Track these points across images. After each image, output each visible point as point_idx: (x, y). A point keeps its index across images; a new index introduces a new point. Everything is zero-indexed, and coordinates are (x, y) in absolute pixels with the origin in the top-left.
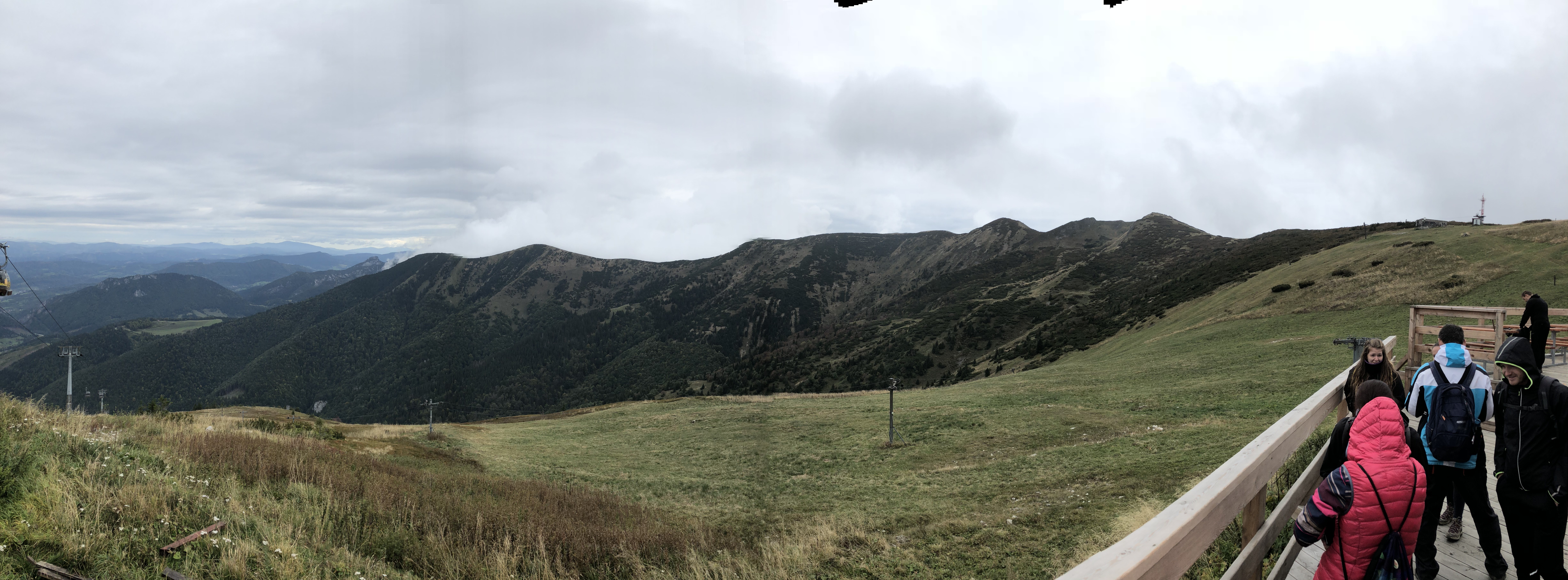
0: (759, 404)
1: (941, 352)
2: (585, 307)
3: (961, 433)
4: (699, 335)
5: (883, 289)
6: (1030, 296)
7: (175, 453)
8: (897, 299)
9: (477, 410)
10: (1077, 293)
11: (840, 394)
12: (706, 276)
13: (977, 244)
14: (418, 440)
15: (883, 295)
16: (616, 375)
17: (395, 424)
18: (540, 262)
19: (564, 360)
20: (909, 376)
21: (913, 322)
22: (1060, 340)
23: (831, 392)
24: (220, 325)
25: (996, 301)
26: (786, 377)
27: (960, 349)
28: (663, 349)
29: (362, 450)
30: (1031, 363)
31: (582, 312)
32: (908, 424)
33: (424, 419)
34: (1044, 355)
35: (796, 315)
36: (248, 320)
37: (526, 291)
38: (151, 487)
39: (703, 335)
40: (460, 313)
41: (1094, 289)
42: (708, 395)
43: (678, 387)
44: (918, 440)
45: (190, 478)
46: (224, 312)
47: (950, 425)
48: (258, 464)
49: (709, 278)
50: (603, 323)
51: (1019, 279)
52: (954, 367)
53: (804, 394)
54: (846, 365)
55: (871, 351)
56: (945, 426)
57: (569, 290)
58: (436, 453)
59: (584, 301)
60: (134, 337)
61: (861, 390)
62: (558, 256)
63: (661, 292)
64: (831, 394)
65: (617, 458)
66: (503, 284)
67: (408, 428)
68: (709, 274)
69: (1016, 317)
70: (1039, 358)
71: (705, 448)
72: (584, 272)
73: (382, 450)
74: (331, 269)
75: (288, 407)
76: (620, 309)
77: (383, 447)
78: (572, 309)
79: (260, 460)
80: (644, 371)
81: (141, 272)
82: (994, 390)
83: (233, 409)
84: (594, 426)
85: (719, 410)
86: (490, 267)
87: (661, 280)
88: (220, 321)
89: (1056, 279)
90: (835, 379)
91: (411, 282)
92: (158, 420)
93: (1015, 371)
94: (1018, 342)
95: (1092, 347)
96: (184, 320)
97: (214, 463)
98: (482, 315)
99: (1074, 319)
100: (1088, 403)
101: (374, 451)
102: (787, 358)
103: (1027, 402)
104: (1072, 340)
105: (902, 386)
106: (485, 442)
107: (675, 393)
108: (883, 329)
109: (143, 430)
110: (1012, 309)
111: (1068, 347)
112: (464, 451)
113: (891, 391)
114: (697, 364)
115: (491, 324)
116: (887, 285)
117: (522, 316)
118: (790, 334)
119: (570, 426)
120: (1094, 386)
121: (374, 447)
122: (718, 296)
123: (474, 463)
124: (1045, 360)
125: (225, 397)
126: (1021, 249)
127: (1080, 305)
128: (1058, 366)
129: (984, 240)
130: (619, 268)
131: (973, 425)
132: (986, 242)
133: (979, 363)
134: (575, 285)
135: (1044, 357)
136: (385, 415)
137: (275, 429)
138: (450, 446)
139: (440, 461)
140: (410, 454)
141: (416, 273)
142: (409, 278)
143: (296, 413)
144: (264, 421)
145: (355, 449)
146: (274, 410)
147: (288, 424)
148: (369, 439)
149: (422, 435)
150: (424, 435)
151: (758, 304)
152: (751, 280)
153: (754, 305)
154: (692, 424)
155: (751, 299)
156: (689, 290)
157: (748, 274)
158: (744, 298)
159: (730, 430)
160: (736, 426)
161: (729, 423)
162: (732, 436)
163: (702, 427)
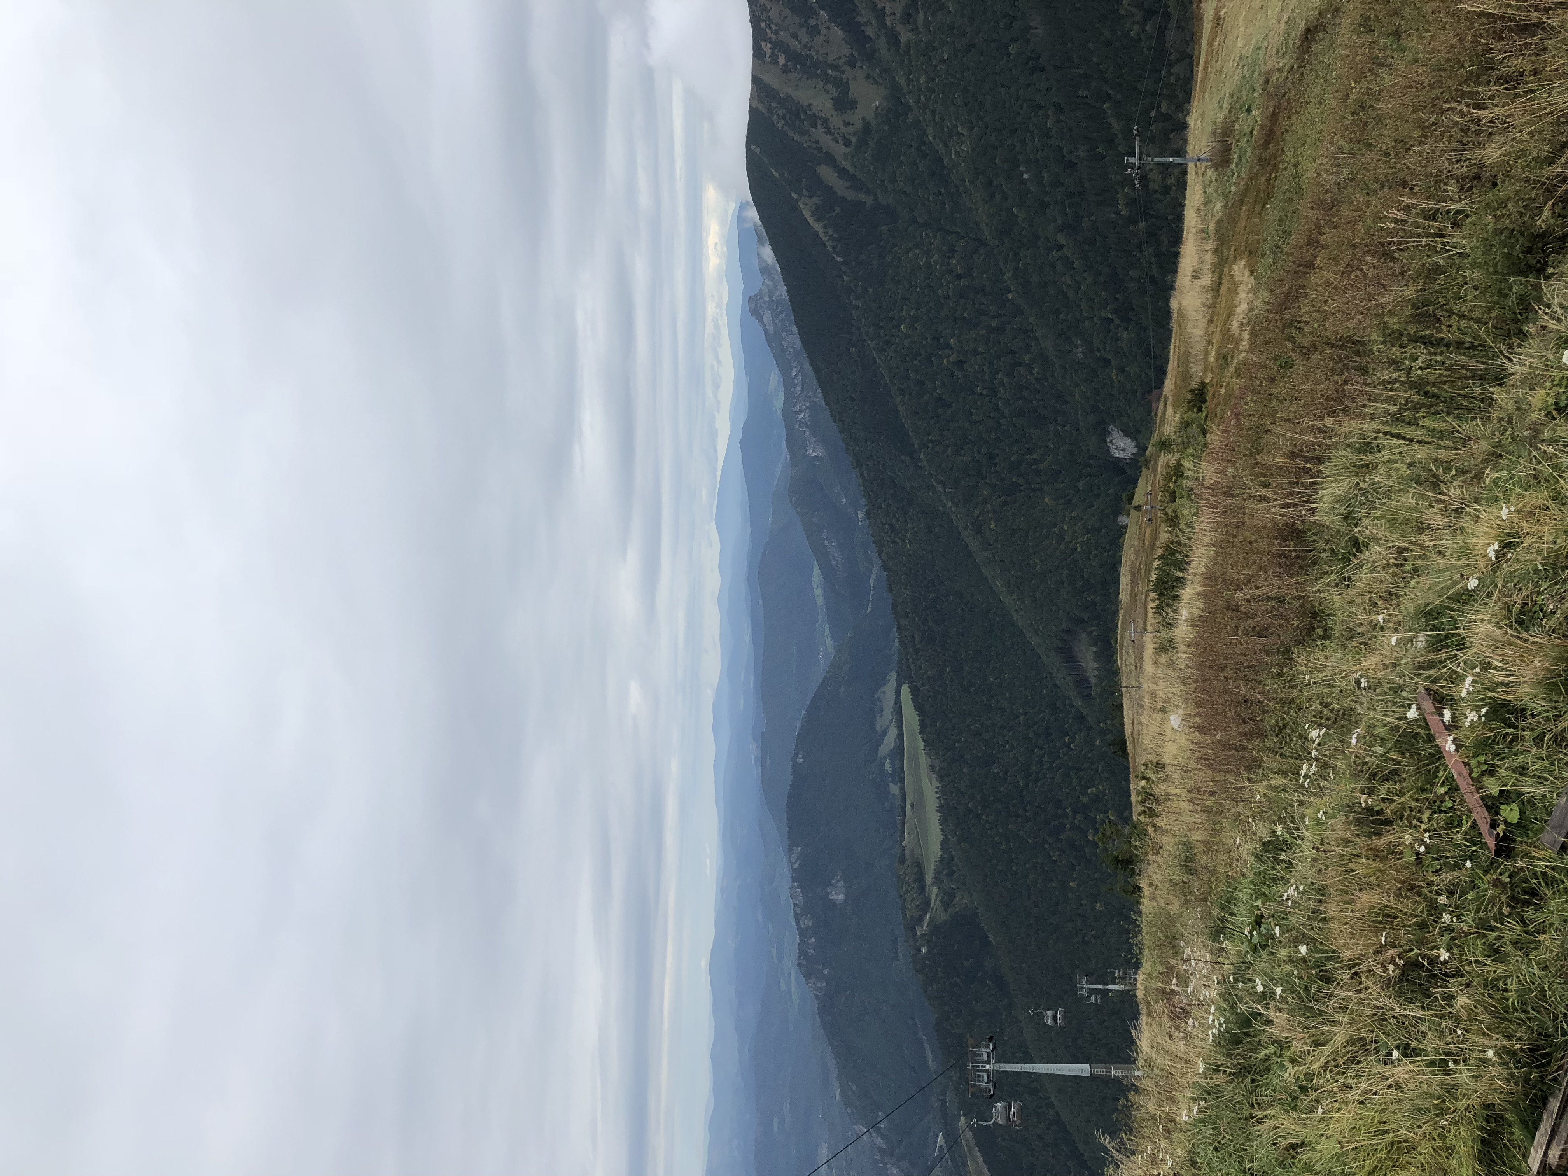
7: (1240, 807)
9: (1162, 32)
14: (1226, 196)
17: (1177, 255)
24: (914, 691)
29: (1238, 340)
33: (1171, 181)
36: (903, 622)
38: (1333, 878)
40: (903, 83)
45: (1306, 776)
46: (884, 681)
48: (1269, 599)
58: (1266, 145)
60: (946, 905)
67: (1191, 219)
73: (1242, 288)
74: (780, 414)
75: (1123, 520)
77: (1235, 284)
79: (1257, 592)
81: (784, 884)
83: (1125, 660)
88: (905, 690)
91: (818, 214)
92: (1158, 849)
96: (902, 781)
97: (1266, 712)
98: (908, 17)
101: (1243, 307)
109: (1183, 889)
112: (1271, 63)
121: (1232, 308)
125: (1093, 680)
136: (1153, 280)
137: (1180, 552)
138: (1250, 106)
139: (1287, 131)
140: (1260, 214)
141: (797, 200)
142: (809, 219)
143: (1136, 501)
144: (1157, 579)
145: (1232, 357)
146: (1128, 556)
147: (1166, 521)
148: (1211, 321)
149: (1214, 184)
150: (1214, 179)
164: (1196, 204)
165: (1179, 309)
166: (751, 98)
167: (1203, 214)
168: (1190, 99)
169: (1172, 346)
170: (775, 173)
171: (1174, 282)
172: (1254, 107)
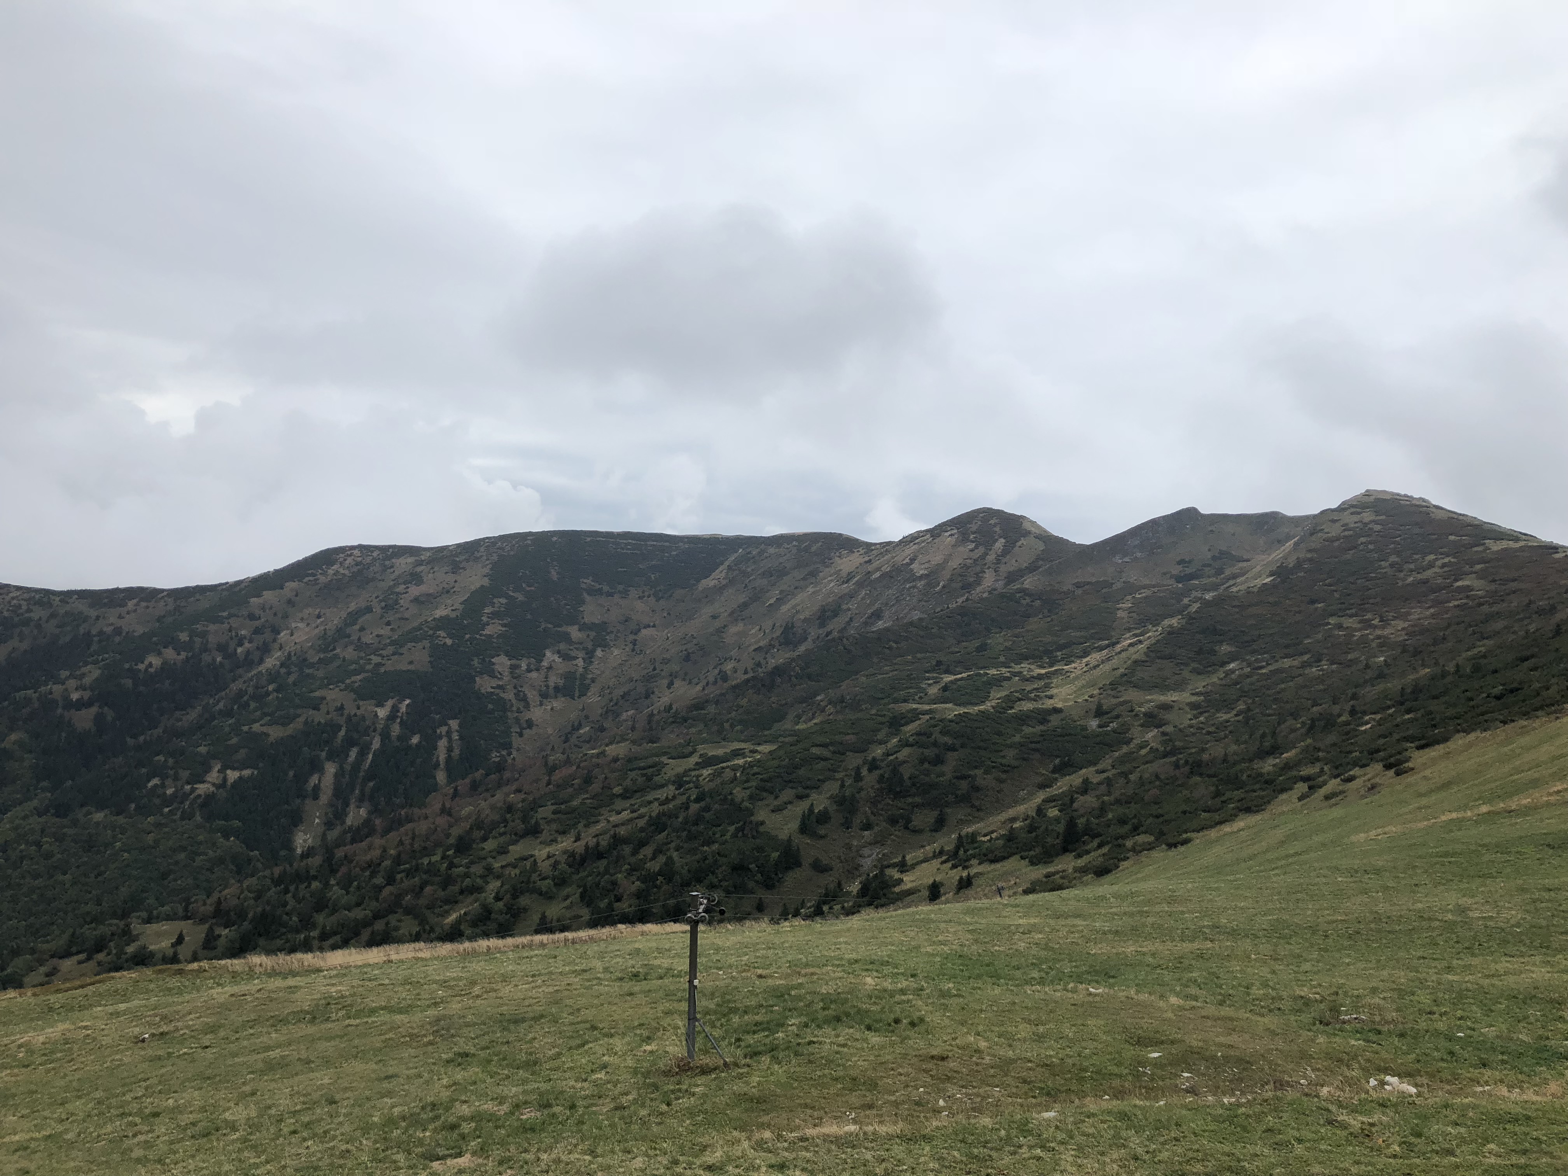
0: (345, 971)
1: (822, 832)
3: (865, 1040)
4: (174, 795)
5: (675, 667)
6: (1049, 704)
8: (713, 692)
10: (1162, 698)
11: (561, 936)
12: (203, 634)
13: (919, 569)
15: (678, 683)
20: (739, 889)
21: (753, 751)
22: (1122, 822)
23: (537, 932)
25: (962, 710)
26: (422, 901)
27: (867, 826)
28: (59, 838)
30: (1047, 876)
32: (735, 1010)
34: (1079, 856)
35: (450, 740)
39: (186, 796)
41: (1200, 684)
42: (195, 958)
43: (99, 946)
44: (757, 1054)
47: (838, 1019)
49: (211, 638)
51: (1024, 658)
52: (853, 871)
53: (467, 945)
54: (578, 861)
55: (642, 823)
56: (827, 1021)
61: (613, 923)
63: (64, 674)
64: (538, 938)
68: (212, 627)
69: (1010, 756)
70: (1067, 863)
71: (176, 1109)
82: (950, 937)
85: (222, 998)
87: (63, 641)
89: (1115, 662)
90: (548, 897)
93: (1006, 893)
94: (1013, 820)
95: (1198, 839)
99: (1158, 766)
100: (1193, 990)
102: (426, 851)
103: (1035, 974)
104: (1150, 820)
105: (722, 912)
107: (91, 963)
108: (675, 767)
110: (999, 734)
111: (1142, 839)
113: (694, 924)
114: (164, 876)
116: (687, 658)
118: (435, 788)
120: (1209, 945)
122: (235, 687)
124: (1084, 870)
126: (1026, 585)
127: (1169, 729)
128: (1116, 888)
129: (937, 559)
131: (897, 1021)
132: (941, 566)
133: (913, 867)
135: (1080, 862)
151: (355, 715)
152: (334, 649)
153: (342, 715)
154: (140, 1044)
155: (334, 700)
156: (152, 670)
157: (325, 634)
158: (312, 695)
159: (254, 1050)
160: (274, 1035)
161: (251, 1031)
162: (260, 1065)
163: (170, 1050)
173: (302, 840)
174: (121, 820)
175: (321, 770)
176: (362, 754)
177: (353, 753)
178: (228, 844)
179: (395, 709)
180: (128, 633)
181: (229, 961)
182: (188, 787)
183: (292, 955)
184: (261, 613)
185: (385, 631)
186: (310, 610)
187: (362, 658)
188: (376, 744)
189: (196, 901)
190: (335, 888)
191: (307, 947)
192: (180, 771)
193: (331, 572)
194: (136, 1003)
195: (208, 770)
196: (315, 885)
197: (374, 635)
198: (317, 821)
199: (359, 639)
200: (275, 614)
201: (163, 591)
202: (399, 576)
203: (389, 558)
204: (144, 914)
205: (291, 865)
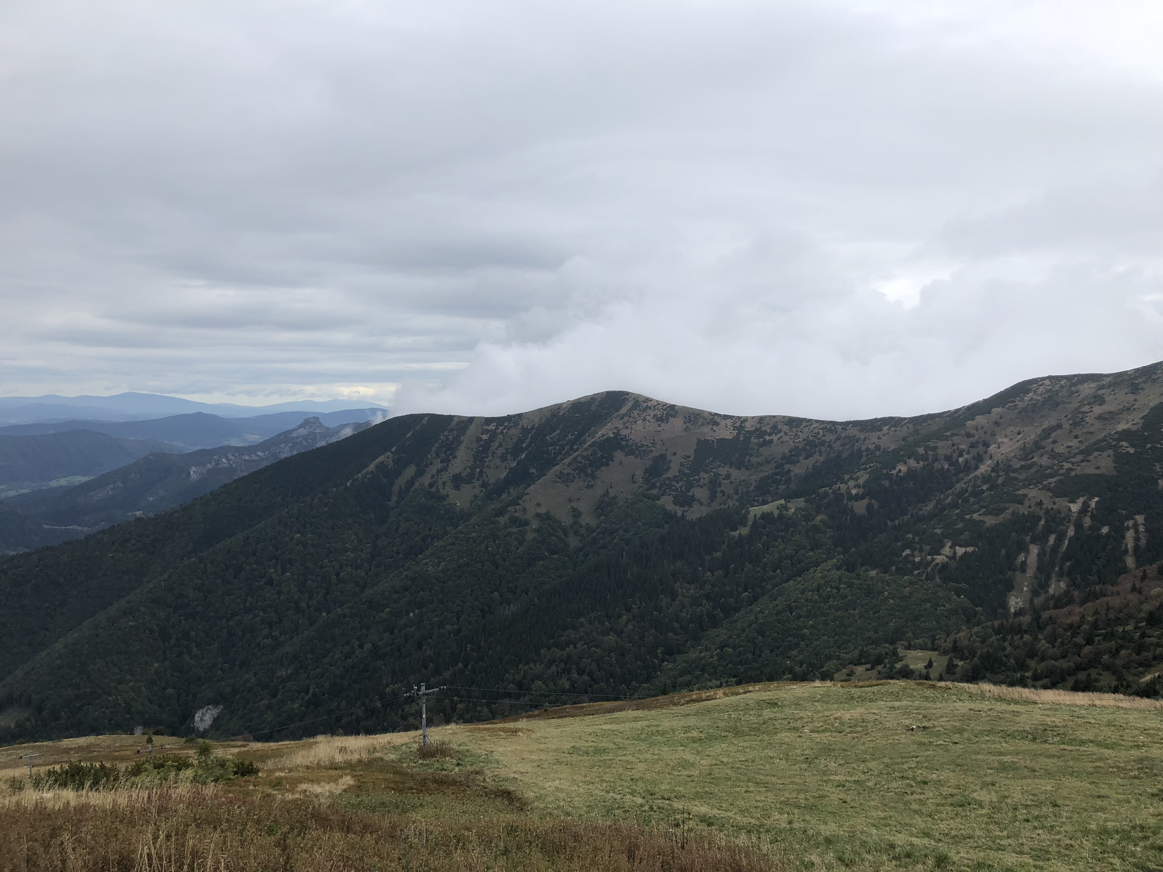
0: (1056, 707)
2: (701, 504)
4: (920, 563)
9: (509, 695)
12: (935, 449)
14: (400, 760)
16: (761, 632)
17: (358, 733)
18: (619, 424)
19: (664, 601)
26: (1119, 662)
28: (850, 585)
29: (292, 791)
31: (695, 513)
33: (411, 720)
35: (1137, 531)
37: (593, 477)
39: (929, 564)
40: (472, 521)
42: (941, 679)
43: (878, 661)
49: (941, 452)
50: (736, 534)
57: (670, 474)
58: (436, 781)
59: (701, 493)
62: (649, 411)
63: (847, 477)
65: (765, 784)
66: (552, 462)
68: (940, 444)
71: (939, 783)
72: (699, 441)
73: (332, 785)
74: (226, 443)
75: (139, 730)
76: (766, 508)
77: (336, 780)
78: (677, 508)
80: (812, 627)
84: (722, 724)
85: (964, 710)
86: (525, 431)
87: (845, 455)
91: (381, 467)
98: (514, 521)
101: (318, 789)
102: (1120, 621)
106: (526, 755)
107: (874, 672)
112: (488, 773)
114: (917, 618)
115: (530, 536)
117: (587, 520)
118: (1125, 570)
119: (677, 723)
121: (317, 781)
122: (959, 486)
123: (507, 795)
130: (765, 433)
134: (682, 465)
136: (338, 719)
137: (107, 780)
138: (461, 765)
139: (444, 794)
140: (388, 787)
141: (391, 452)
142: (377, 460)
143: (155, 738)
144: (82, 767)
145: (279, 789)
146: (105, 740)
147: (137, 765)
148: (308, 767)
149: (408, 750)
150: (412, 749)
151: (1052, 509)
152: (1033, 458)
153: (1041, 509)
154: (910, 732)
155: (1034, 497)
156: (901, 474)
157: (1025, 446)
158: (1016, 493)
159: (990, 753)
160: (1004, 745)
161: (988, 738)
162: (996, 765)
163: (931, 740)
164: (394, 740)
165: (316, 743)
166: (459, 417)
167: (387, 746)
168: (466, 722)
169: (287, 742)
170: (409, 434)
171: (338, 735)
172: (460, 767)
173: (1014, 603)
174: (887, 577)
175: (1027, 552)
176: (1060, 540)
177: (1052, 539)
178: (959, 600)
179: (1086, 506)
180: (884, 449)
181: (965, 684)
182: (929, 557)
183: (1014, 688)
184: (975, 432)
185: (1074, 443)
186: (1013, 429)
187: (1055, 465)
188: (1071, 532)
189: (940, 639)
190: (1042, 641)
191: (1023, 683)
192: (924, 545)
193: (1026, 399)
194: (905, 703)
195: (943, 546)
196: (1027, 637)
197: (1065, 446)
198: (1025, 589)
199: (1052, 451)
200: (985, 433)
201: (905, 419)
202: (1084, 399)
203: (1075, 385)
204: (906, 643)
205: (1007, 620)
